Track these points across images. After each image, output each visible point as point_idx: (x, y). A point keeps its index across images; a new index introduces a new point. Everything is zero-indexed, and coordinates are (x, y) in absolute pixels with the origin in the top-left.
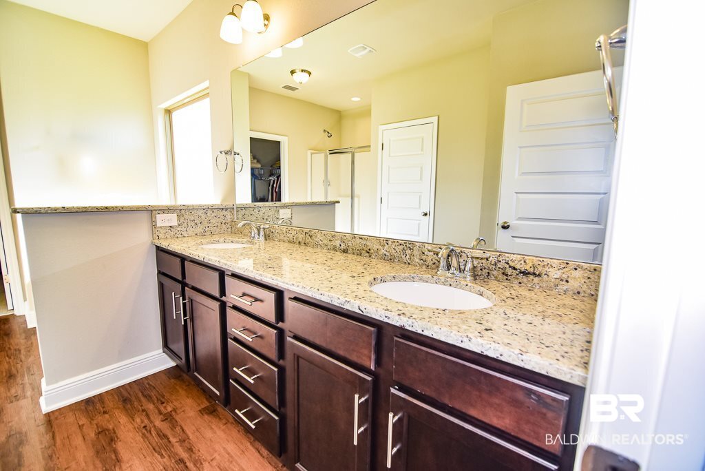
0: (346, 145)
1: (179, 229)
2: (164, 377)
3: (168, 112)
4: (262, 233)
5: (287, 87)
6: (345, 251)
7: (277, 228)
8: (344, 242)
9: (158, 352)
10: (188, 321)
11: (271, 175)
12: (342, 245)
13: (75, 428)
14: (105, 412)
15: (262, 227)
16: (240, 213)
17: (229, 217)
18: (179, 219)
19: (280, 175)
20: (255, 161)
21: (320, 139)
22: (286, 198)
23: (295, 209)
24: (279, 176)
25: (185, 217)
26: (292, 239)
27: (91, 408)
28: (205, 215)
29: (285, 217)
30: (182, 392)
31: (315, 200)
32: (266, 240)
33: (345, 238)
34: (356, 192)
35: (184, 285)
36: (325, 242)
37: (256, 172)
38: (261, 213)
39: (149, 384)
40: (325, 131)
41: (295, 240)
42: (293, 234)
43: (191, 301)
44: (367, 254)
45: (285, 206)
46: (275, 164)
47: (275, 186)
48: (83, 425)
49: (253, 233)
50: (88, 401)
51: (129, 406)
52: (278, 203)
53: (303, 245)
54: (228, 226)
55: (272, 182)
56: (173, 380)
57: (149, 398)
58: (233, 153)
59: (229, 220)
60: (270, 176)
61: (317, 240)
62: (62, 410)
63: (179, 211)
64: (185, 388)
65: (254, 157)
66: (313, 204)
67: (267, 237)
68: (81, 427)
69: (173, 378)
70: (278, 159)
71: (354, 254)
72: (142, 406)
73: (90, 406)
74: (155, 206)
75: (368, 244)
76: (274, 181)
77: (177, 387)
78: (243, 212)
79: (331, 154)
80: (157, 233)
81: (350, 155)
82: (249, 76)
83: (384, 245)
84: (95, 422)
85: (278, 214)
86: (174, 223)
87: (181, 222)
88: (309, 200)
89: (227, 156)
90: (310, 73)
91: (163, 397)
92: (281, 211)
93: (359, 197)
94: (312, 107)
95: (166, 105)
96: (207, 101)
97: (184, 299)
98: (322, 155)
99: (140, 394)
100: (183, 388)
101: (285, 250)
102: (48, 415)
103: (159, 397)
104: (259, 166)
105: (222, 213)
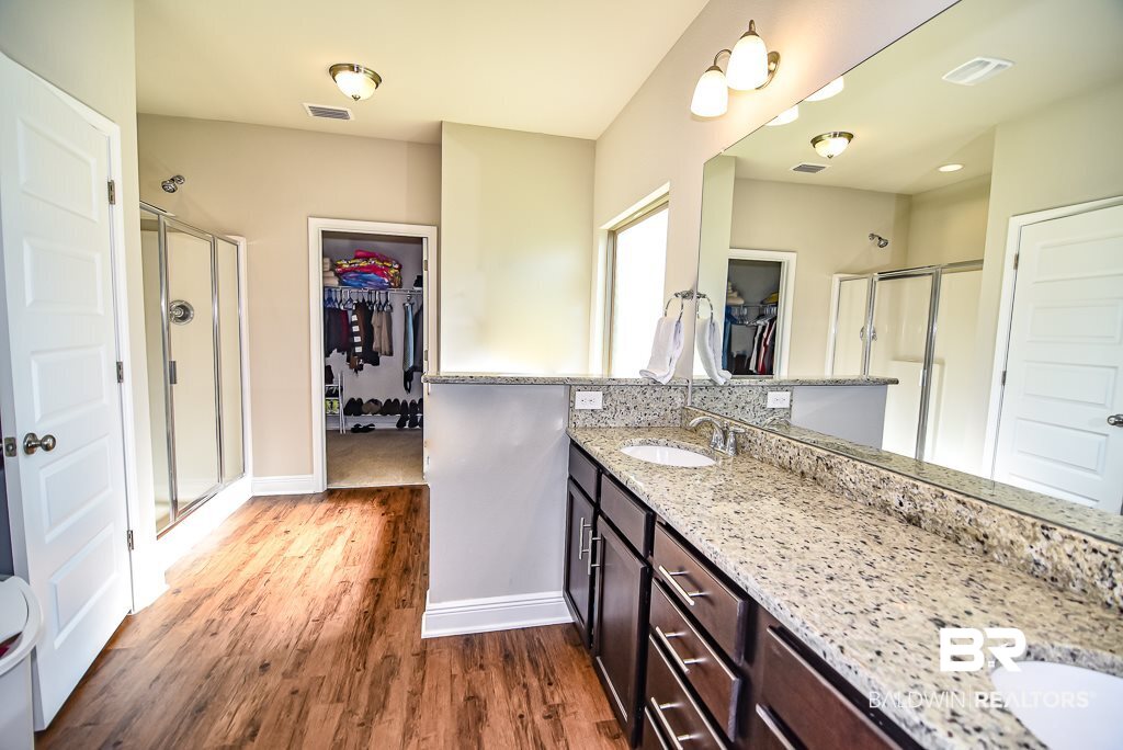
0: (920, 259)
1: (603, 415)
2: (559, 636)
3: (613, 234)
4: (731, 440)
5: (802, 168)
6: (913, 521)
7: (760, 435)
8: (911, 499)
9: (557, 595)
10: (598, 570)
11: (761, 316)
12: (906, 504)
13: (445, 677)
14: (482, 667)
15: (732, 428)
16: (697, 395)
17: (679, 401)
18: (605, 400)
19: (775, 318)
20: (735, 294)
21: (861, 251)
22: (784, 370)
23: (797, 390)
24: (773, 320)
25: (614, 396)
26: (786, 463)
27: (468, 652)
28: (643, 397)
29: (777, 405)
30: (579, 676)
31: (840, 374)
32: (737, 453)
33: (916, 491)
34: (938, 353)
35: (598, 511)
36: (862, 487)
37: (735, 313)
38: (734, 397)
39: (539, 641)
40: (872, 236)
41: (793, 467)
42: (791, 454)
43: (604, 541)
44: (977, 545)
45: (780, 387)
46: (770, 298)
47: (765, 335)
48: (455, 676)
49: (715, 436)
50: (468, 639)
51: (510, 669)
52: (767, 381)
53: (809, 479)
54: (677, 415)
55: (760, 328)
56: (569, 647)
57: (535, 665)
58: (695, 295)
59: (679, 406)
60: (758, 318)
61: (842, 477)
62: (441, 641)
63: (605, 386)
64: (584, 669)
65: (734, 287)
66: (837, 383)
67: (738, 448)
68: (453, 677)
69: (571, 644)
70: (776, 290)
71: (936, 532)
72: (524, 676)
73: (469, 646)
74: (575, 380)
75: (981, 520)
76: (764, 328)
77: (574, 664)
78: (702, 394)
79: (881, 279)
80: (574, 418)
81: (928, 281)
82: (737, 161)
83: (1036, 539)
84: (468, 677)
85: (765, 400)
86: (598, 405)
87: (608, 404)
88: (828, 375)
89: (686, 302)
90: (850, 137)
91: (553, 672)
92: (772, 395)
93: (942, 364)
94: (849, 195)
95: (609, 225)
96: (664, 215)
97: (595, 535)
98: (863, 284)
99: (526, 654)
100: (580, 669)
101: (770, 489)
102: (426, 642)
103: (548, 671)
104: (741, 302)
105: (667, 394)
